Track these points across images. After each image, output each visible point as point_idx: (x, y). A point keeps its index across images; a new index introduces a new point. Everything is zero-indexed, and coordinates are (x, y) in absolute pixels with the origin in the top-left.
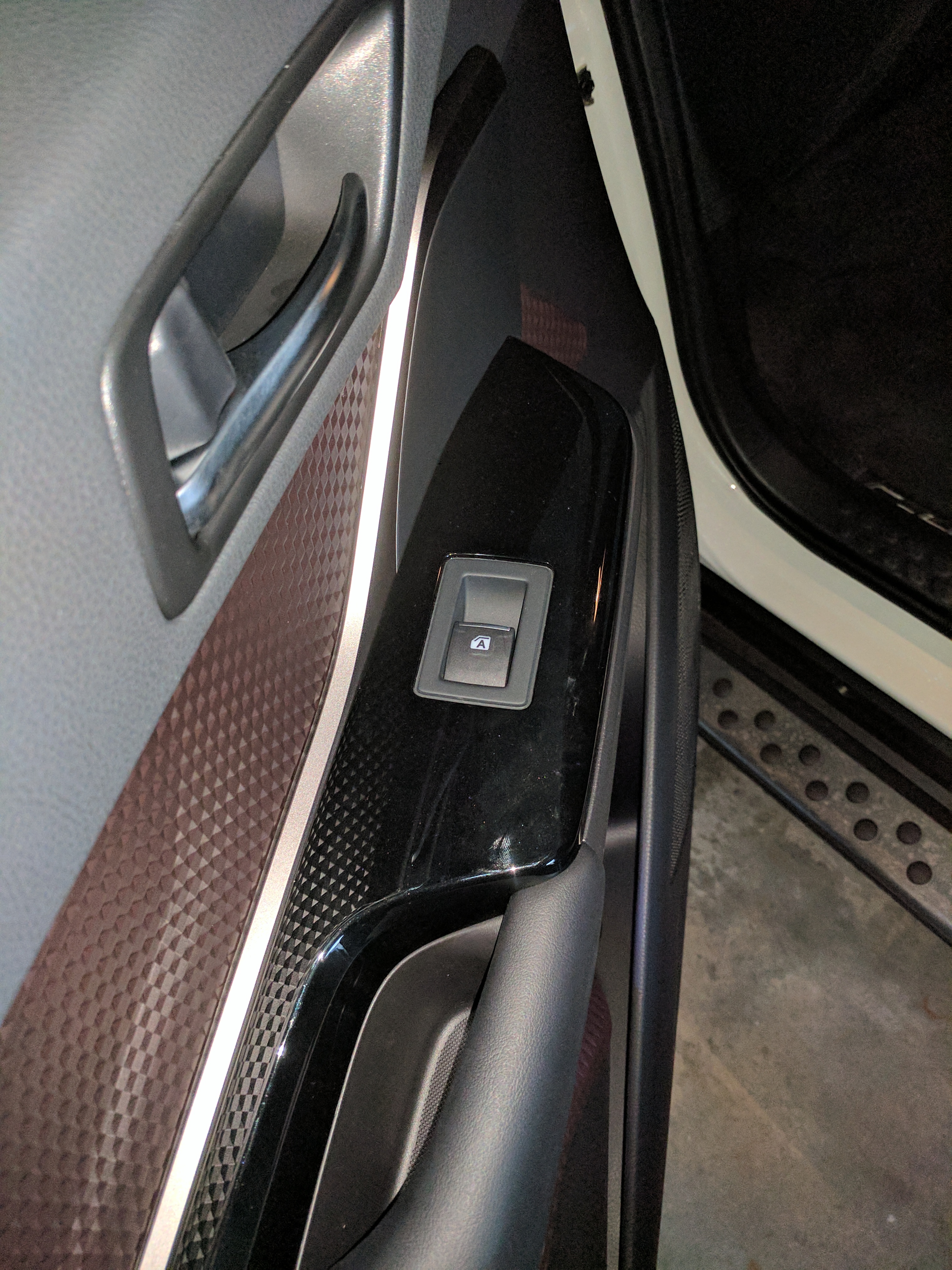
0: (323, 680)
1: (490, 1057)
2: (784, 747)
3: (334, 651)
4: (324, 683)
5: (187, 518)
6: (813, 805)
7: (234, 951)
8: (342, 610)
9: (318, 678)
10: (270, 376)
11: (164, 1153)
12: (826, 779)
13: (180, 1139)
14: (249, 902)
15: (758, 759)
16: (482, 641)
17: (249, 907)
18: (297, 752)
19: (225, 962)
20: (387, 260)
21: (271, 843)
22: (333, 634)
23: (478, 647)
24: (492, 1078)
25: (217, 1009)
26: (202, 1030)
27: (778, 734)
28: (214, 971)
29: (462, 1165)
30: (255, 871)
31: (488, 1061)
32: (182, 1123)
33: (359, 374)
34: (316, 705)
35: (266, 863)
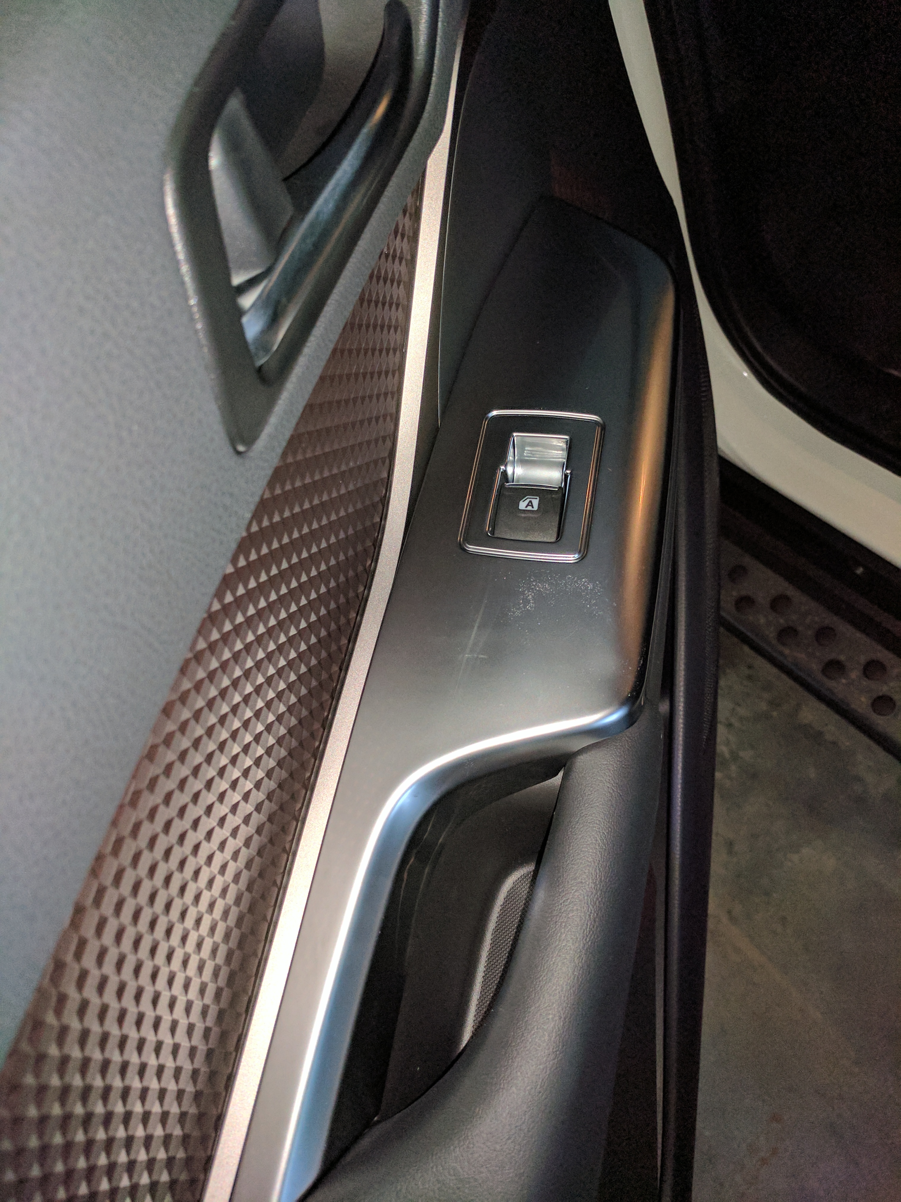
0: (374, 545)
1: (561, 902)
2: (800, 628)
3: (384, 517)
4: (375, 549)
5: (252, 348)
6: (831, 684)
7: (301, 808)
8: (389, 477)
9: (369, 543)
10: (326, 201)
11: (246, 999)
12: (842, 658)
13: (260, 985)
14: (313, 760)
15: (774, 642)
16: (531, 502)
17: (314, 765)
18: (353, 615)
19: (293, 818)
20: (431, 98)
21: (331, 704)
22: (381, 500)
23: (526, 507)
24: (564, 922)
25: (288, 863)
26: (275, 883)
27: (794, 617)
28: (283, 827)
29: (537, 1005)
30: (318, 729)
31: (558, 906)
32: (260, 972)
33: (400, 231)
34: (367, 569)
35: (328, 722)
